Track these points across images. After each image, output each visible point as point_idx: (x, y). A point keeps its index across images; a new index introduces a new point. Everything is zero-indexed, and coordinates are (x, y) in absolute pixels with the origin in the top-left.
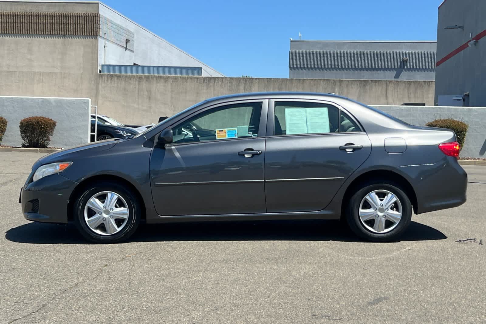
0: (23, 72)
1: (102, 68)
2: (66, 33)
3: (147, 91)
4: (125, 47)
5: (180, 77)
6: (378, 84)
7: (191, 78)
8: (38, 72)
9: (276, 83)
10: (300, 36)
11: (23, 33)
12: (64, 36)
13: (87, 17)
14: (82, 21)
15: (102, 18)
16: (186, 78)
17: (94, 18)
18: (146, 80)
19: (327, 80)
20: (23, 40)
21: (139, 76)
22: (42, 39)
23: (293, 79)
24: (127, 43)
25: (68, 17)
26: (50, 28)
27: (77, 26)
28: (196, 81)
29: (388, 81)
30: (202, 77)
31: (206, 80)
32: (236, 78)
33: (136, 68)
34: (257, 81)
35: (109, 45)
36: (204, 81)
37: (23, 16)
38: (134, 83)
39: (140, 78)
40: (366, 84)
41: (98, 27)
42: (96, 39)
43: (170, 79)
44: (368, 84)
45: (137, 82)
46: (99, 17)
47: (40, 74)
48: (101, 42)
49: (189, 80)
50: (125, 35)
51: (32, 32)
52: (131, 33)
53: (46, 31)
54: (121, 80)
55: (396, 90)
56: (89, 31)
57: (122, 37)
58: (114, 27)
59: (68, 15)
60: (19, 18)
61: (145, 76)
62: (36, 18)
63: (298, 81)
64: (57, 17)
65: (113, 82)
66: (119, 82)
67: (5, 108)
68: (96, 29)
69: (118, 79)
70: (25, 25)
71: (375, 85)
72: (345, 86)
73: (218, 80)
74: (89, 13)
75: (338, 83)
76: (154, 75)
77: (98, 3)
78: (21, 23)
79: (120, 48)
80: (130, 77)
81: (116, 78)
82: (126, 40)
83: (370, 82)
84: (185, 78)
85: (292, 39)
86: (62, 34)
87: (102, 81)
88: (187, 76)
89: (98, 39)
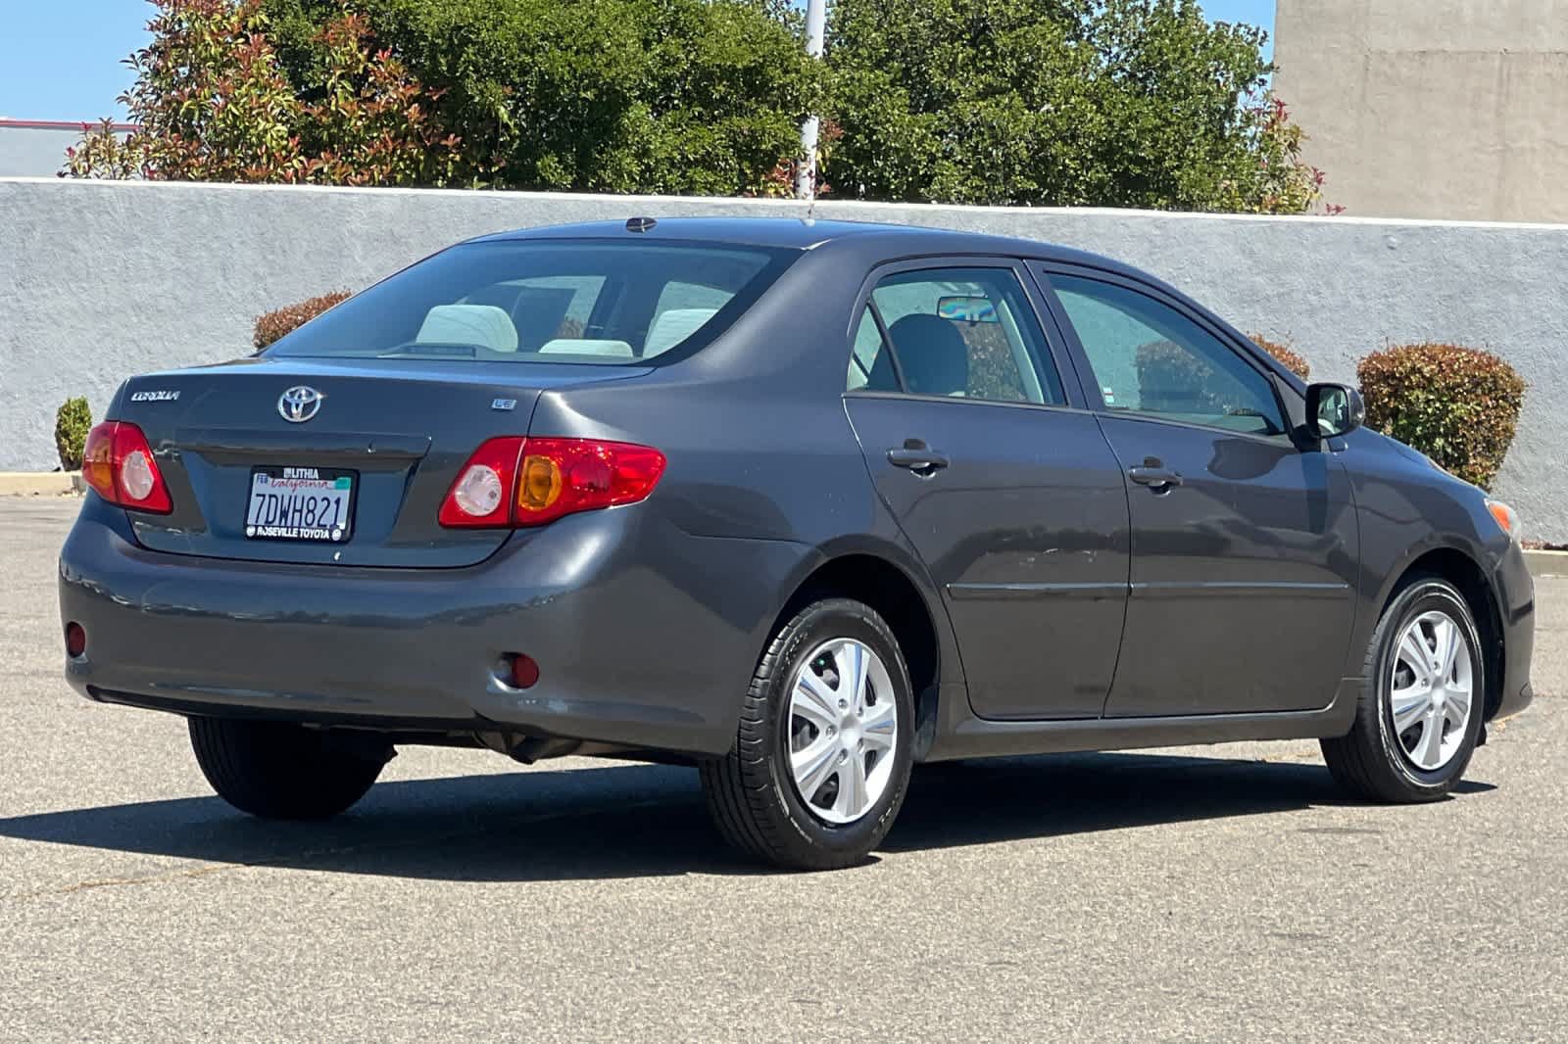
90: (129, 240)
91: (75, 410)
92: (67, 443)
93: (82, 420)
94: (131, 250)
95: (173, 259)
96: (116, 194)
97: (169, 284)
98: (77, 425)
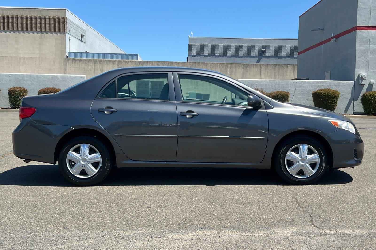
0: (12, 57)
1: (68, 55)
2: (42, 30)
3: (100, 70)
4: (81, 40)
5: (123, 61)
6: (255, 66)
7: (131, 62)
8: (22, 57)
9: (188, 65)
10: (192, 34)
11: (12, 30)
12: (41, 32)
13: (58, 19)
14: (54, 22)
15: (68, 20)
16: (128, 61)
17: (63, 20)
18: (100, 63)
19: (222, 63)
20: (12, 35)
21: (94, 60)
22: (25, 34)
23: (200, 63)
24: (82, 37)
25: (44, 19)
26: (31, 26)
27: (50, 25)
28: (134, 64)
29: (262, 64)
30: (139, 61)
31: (141, 63)
32: (162, 62)
33: (87, 54)
34: (176, 64)
35: (72, 38)
36: (140, 64)
37: (11, 18)
38: (91, 65)
39: (96, 61)
40: (247, 66)
41: (65, 26)
42: (64, 34)
43: (116, 62)
44: (249, 66)
45: (93, 64)
46: (66, 19)
47: (24, 58)
48: (67, 36)
49: (129, 63)
50: (80, 32)
51: (18, 29)
52: (84, 30)
53: (28, 28)
54: (82, 62)
55: (266, 71)
56: (59, 29)
57: (79, 33)
58: (75, 26)
59: (44, 18)
60: (9, 19)
61: (99, 60)
62: (21, 19)
63: (203, 65)
64: (36, 19)
65: (76, 64)
66: (81, 64)
67: (25, 82)
68: (64, 27)
69: (80, 62)
70: (13, 24)
71: (253, 67)
72: (234, 67)
73: (149, 63)
74: (59, 17)
75: (229, 66)
76: (105, 59)
77: (65, 10)
78: (10, 22)
79: (78, 40)
80: (89, 61)
81: (78, 61)
82: (82, 35)
83: (250, 65)
84: (126, 62)
85: (190, 36)
86: (40, 31)
87: (68, 64)
88: (128, 60)
89: (65, 34)
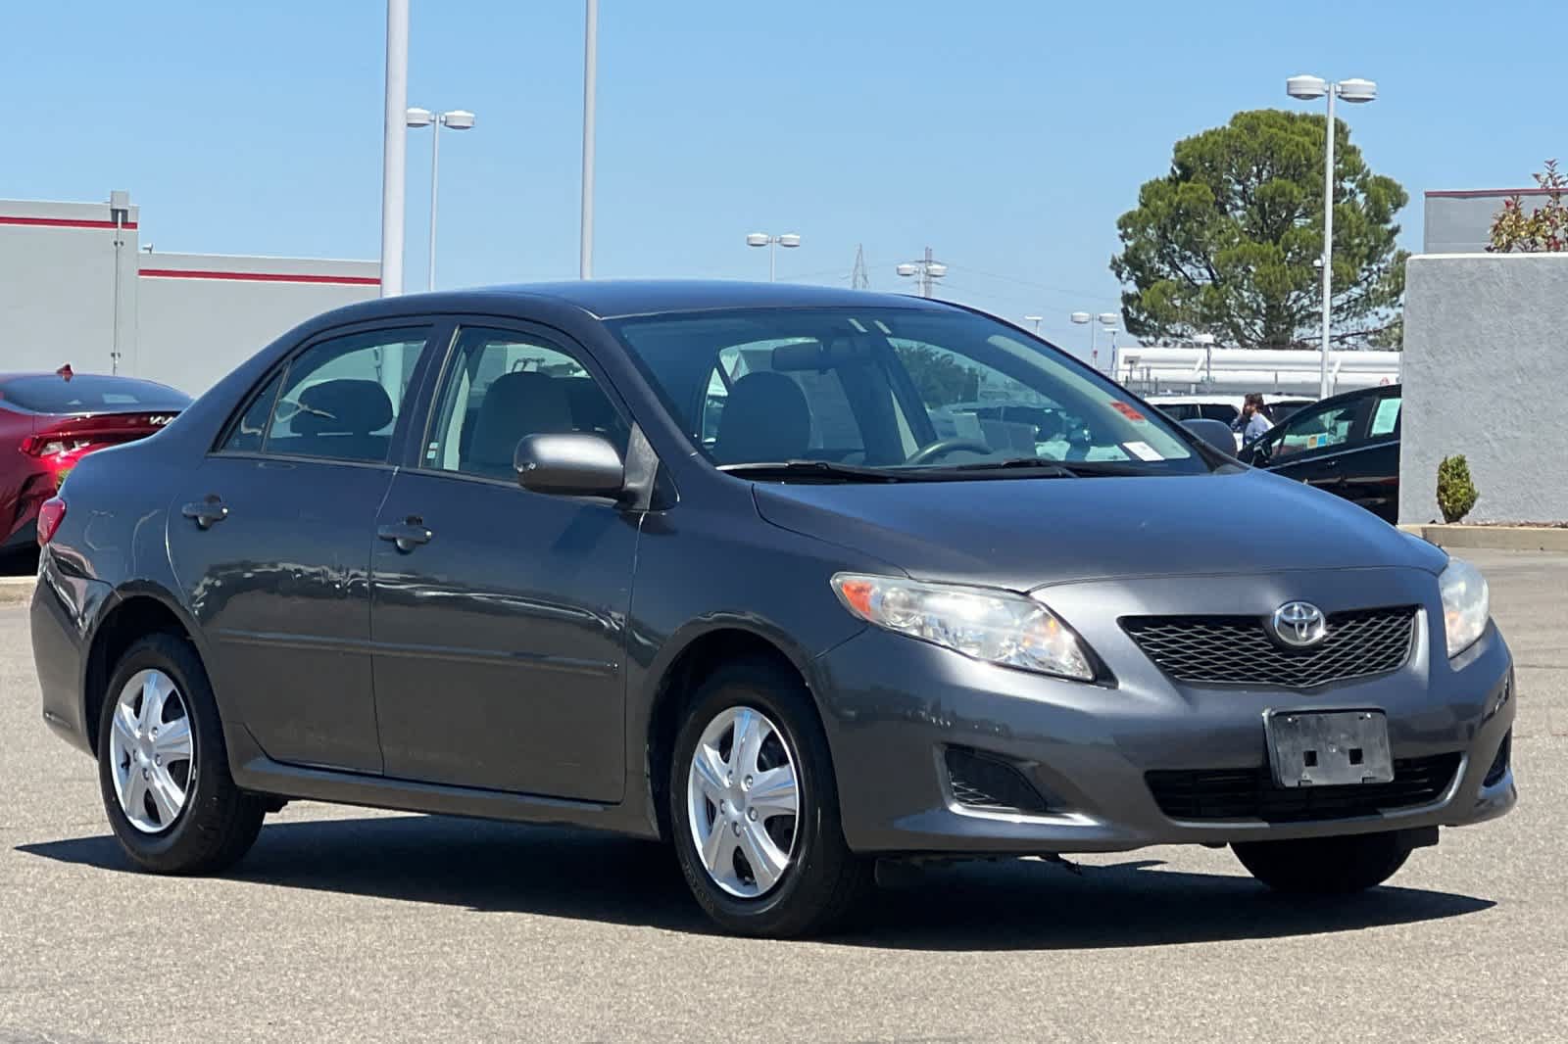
90: (1513, 308)
91: (1453, 467)
92: (1445, 497)
93: (1459, 476)
94: (1515, 318)
95: (1548, 324)
96: (1502, 266)
97: (1544, 348)
98: (1456, 481)
